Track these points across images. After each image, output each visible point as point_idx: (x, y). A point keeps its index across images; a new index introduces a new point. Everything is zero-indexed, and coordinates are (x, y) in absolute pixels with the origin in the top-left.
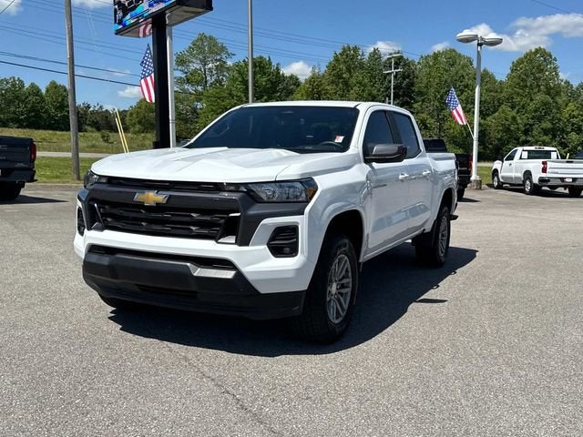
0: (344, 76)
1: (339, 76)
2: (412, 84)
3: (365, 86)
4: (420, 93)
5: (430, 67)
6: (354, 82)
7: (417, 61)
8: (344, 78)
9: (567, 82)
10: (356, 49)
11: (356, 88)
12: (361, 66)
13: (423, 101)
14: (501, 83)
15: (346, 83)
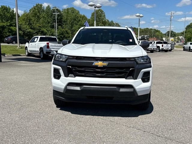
0: (38, 14)
1: (36, 14)
2: (62, 18)
3: (45, 18)
4: (64, 22)
5: (66, 13)
6: (42, 16)
7: (61, 11)
8: (37, 15)
9: (108, 20)
10: (41, 5)
11: (42, 19)
12: (43, 11)
13: (66, 24)
14: (89, 19)
15: (38, 17)
